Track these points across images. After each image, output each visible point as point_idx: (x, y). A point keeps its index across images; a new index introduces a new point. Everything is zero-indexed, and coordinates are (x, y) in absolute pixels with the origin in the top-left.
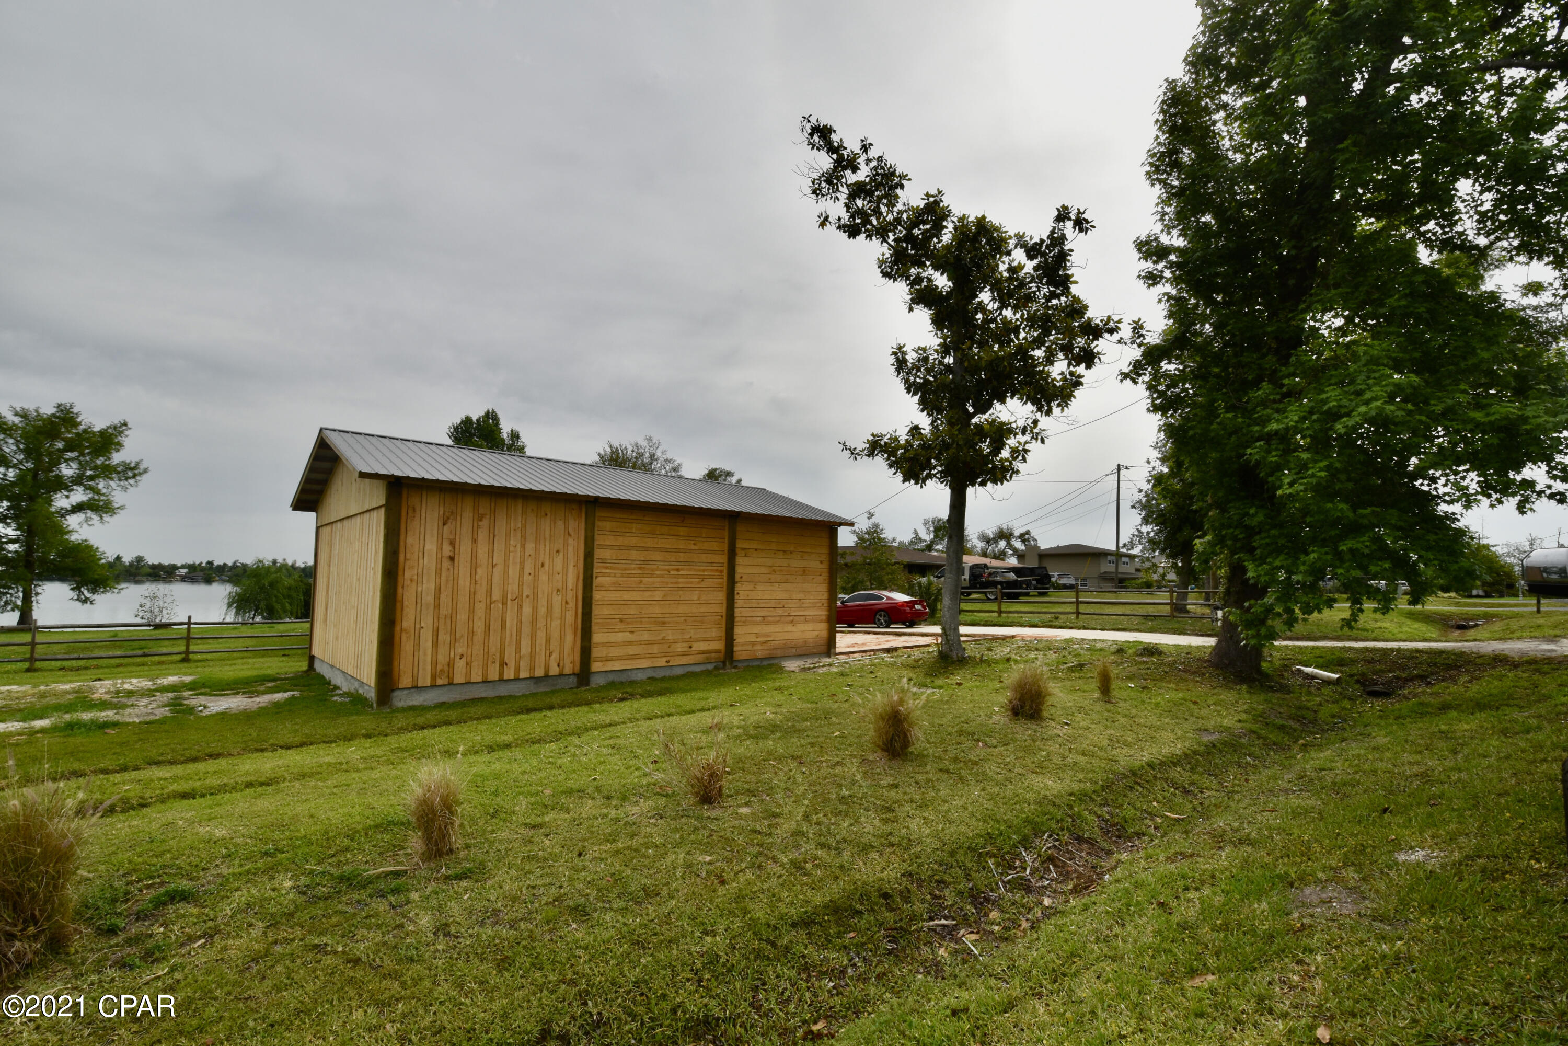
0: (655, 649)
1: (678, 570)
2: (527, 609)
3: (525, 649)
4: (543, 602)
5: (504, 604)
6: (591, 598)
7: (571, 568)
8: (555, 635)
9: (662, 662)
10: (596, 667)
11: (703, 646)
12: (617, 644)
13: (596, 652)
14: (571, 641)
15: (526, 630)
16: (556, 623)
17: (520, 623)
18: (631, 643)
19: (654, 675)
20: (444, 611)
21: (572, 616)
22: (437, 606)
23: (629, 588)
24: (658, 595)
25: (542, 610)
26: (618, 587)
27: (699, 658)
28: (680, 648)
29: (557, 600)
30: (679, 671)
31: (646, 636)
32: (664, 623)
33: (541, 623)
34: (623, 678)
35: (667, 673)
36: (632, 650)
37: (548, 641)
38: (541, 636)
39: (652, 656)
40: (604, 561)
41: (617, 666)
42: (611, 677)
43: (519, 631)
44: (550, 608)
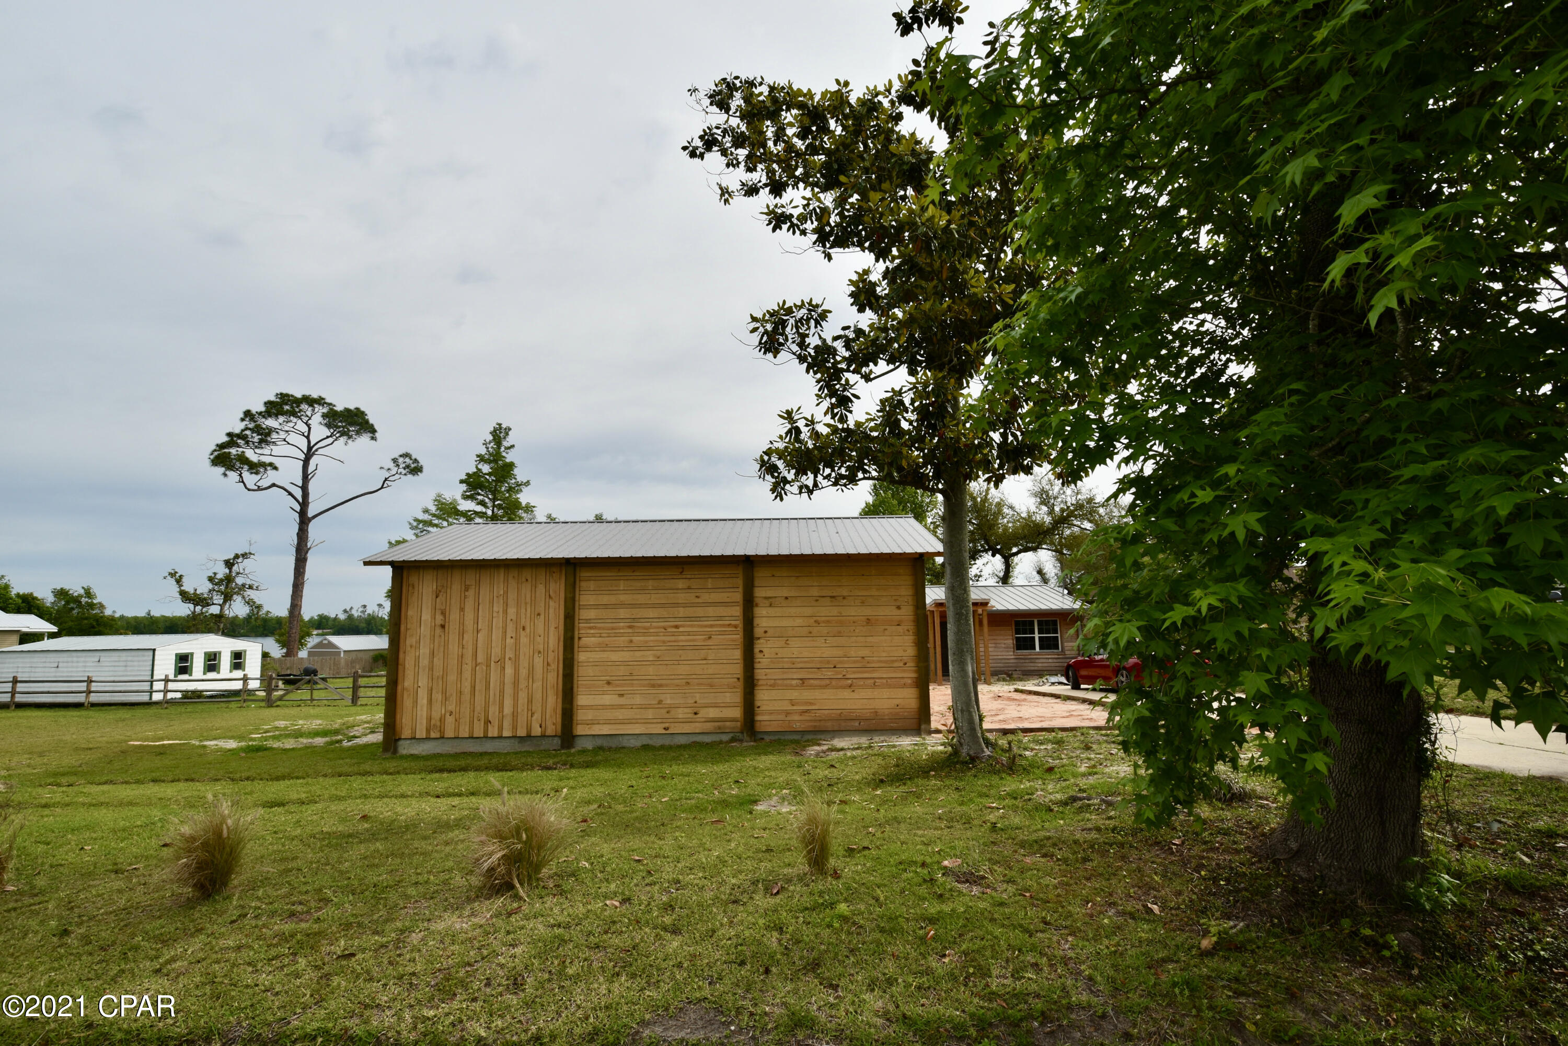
0: (650, 714)
1: (677, 627)
2: (509, 671)
3: (508, 710)
4: (524, 664)
5: (488, 666)
6: (572, 659)
7: (552, 629)
8: (538, 696)
9: (658, 729)
10: (580, 730)
11: (713, 713)
12: (604, 707)
13: (581, 715)
14: (553, 702)
15: (509, 690)
16: (538, 685)
17: (503, 683)
18: (621, 707)
19: (650, 742)
20: (438, 672)
21: (554, 678)
22: (431, 668)
23: (617, 649)
24: (649, 655)
25: (523, 672)
26: (605, 647)
27: (709, 727)
28: (681, 714)
29: (538, 661)
30: (683, 740)
31: (638, 700)
32: (660, 686)
33: (523, 685)
34: (613, 743)
35: (667, 741)
36: (620, 714)
37: (530, 701)
38: (523, 696)
39: (646, 722)
40: (588, 621)
41: (606, 730)
42: (599, 742)
43: (502, 692)
44: (531, 670)
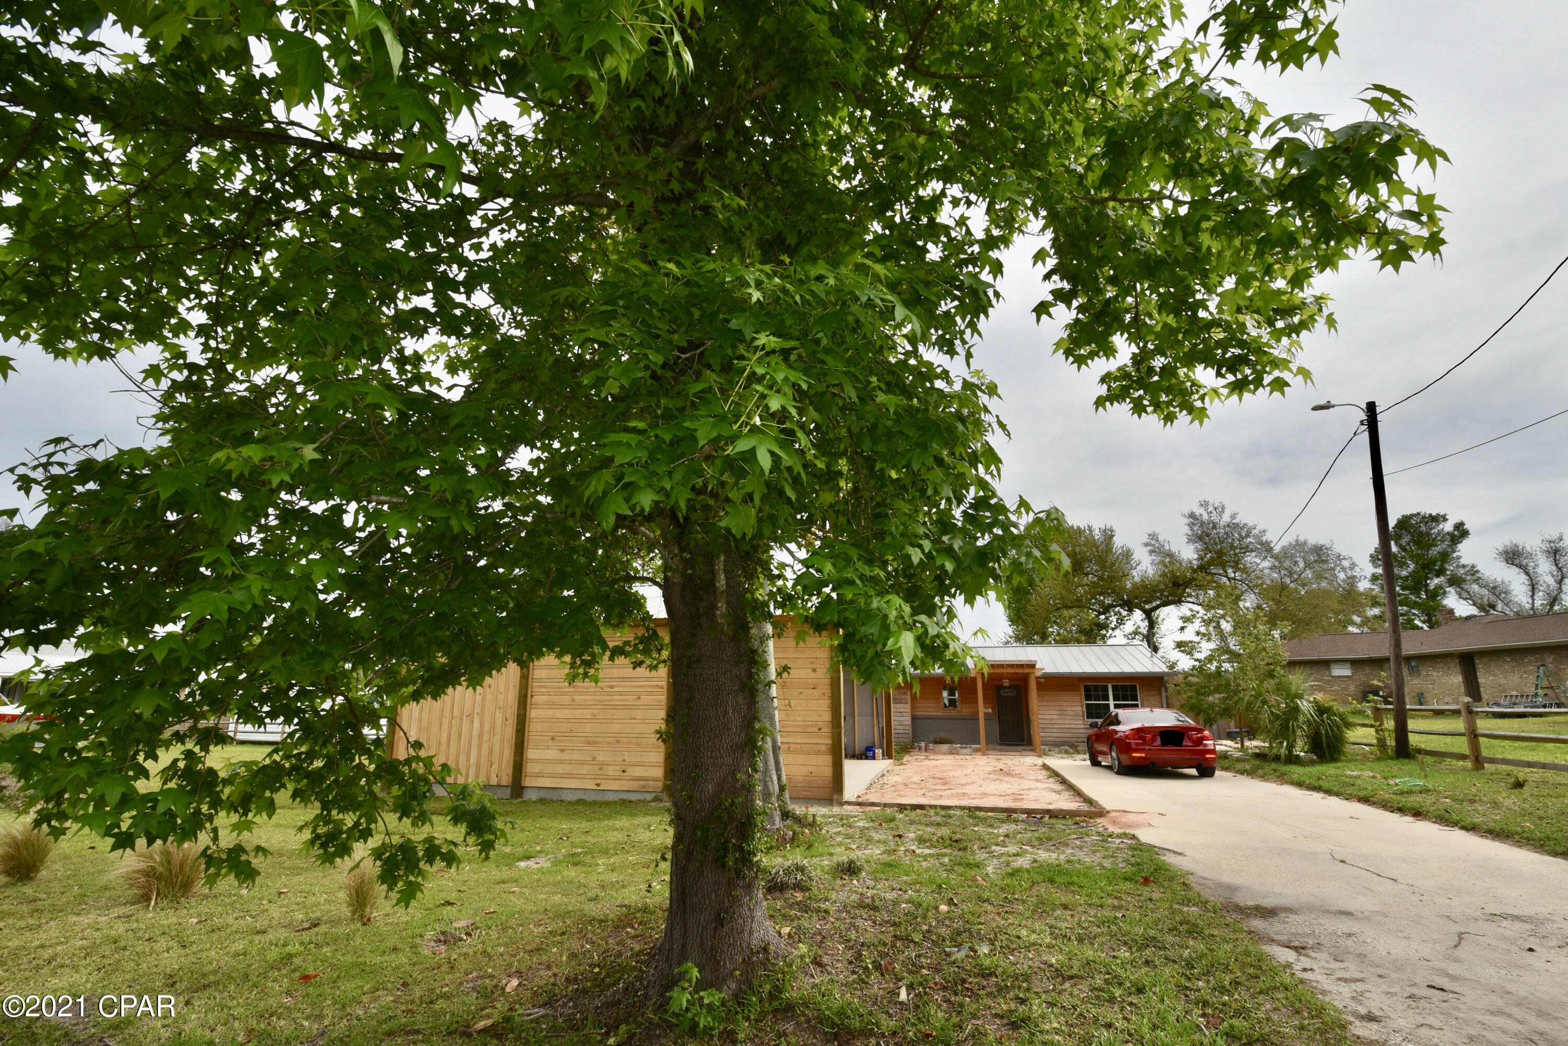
0: (585, 770)
1: (611, 687)
2: (476, 724)
3: (473, 760)
4: (488, 718)
5: (461, 719)
6: (525, 715)
7: (511, 687)
8: (497, 748)
9: (591, 785)
10: (528, 782)
11: (638, 772)
12: (548, 761)
13: (530, 768)
14: (508, 754)
15: (475, 742)
16: (497, 738)
17: (471, 735)
18: (562, 762)
19: (584, 797)
20: (424, 724)
21: (510, 732)
22: (420, 721)
23: (562, 706)
24: (587, 714)
25: (487, 725)
26: (552, 705)
27: (634, 785)
28: (612, 771)
29: (499, 716)
30: (611, 797)
31: (576, 756)
32: (595, 743)
33: (485, 738)
34: (554, 796)
35: (599, 797)
36: (561, 769)
37: (491, 752)
38: (485, 747)
39: (581, 777)
40: (540, 680)
41: (548, 783)
42: (543, 794)
43: (470, 743)
44: (493, 723)
